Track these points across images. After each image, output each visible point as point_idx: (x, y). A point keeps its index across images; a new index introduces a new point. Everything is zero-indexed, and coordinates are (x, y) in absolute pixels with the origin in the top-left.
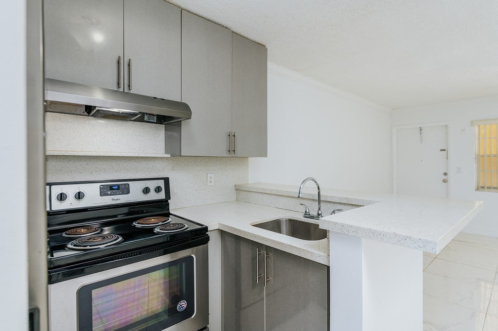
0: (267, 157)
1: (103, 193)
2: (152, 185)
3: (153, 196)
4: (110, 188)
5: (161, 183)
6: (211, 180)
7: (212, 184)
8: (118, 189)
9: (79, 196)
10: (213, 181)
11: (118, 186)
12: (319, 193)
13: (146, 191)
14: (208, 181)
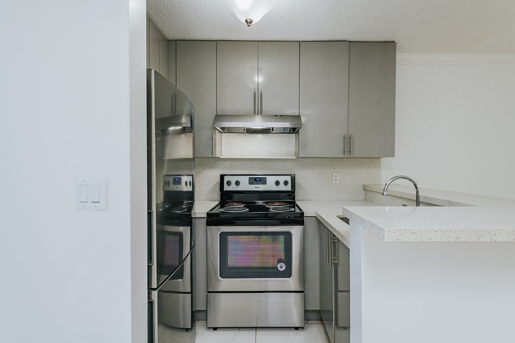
0: (394, 157)
1: (250, 183)
2: (282, 179)
3: (282, 187)
4: (254, 180)
5: (289, 179)
6: (336, 178)
7: (338, 182)
8: (260, 181)
9: (237, 183)
10: (338, 180)
11: (260, 178)
12: (417, 192)
13: (277, 183)
14: (334, 179)
